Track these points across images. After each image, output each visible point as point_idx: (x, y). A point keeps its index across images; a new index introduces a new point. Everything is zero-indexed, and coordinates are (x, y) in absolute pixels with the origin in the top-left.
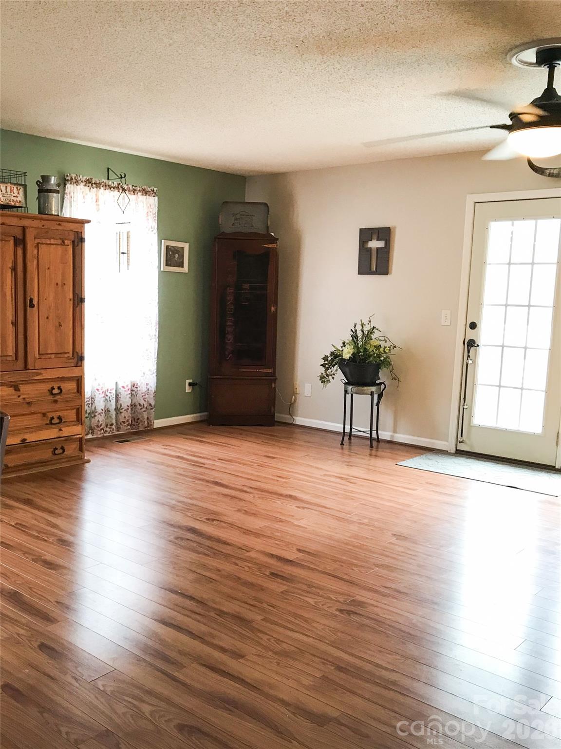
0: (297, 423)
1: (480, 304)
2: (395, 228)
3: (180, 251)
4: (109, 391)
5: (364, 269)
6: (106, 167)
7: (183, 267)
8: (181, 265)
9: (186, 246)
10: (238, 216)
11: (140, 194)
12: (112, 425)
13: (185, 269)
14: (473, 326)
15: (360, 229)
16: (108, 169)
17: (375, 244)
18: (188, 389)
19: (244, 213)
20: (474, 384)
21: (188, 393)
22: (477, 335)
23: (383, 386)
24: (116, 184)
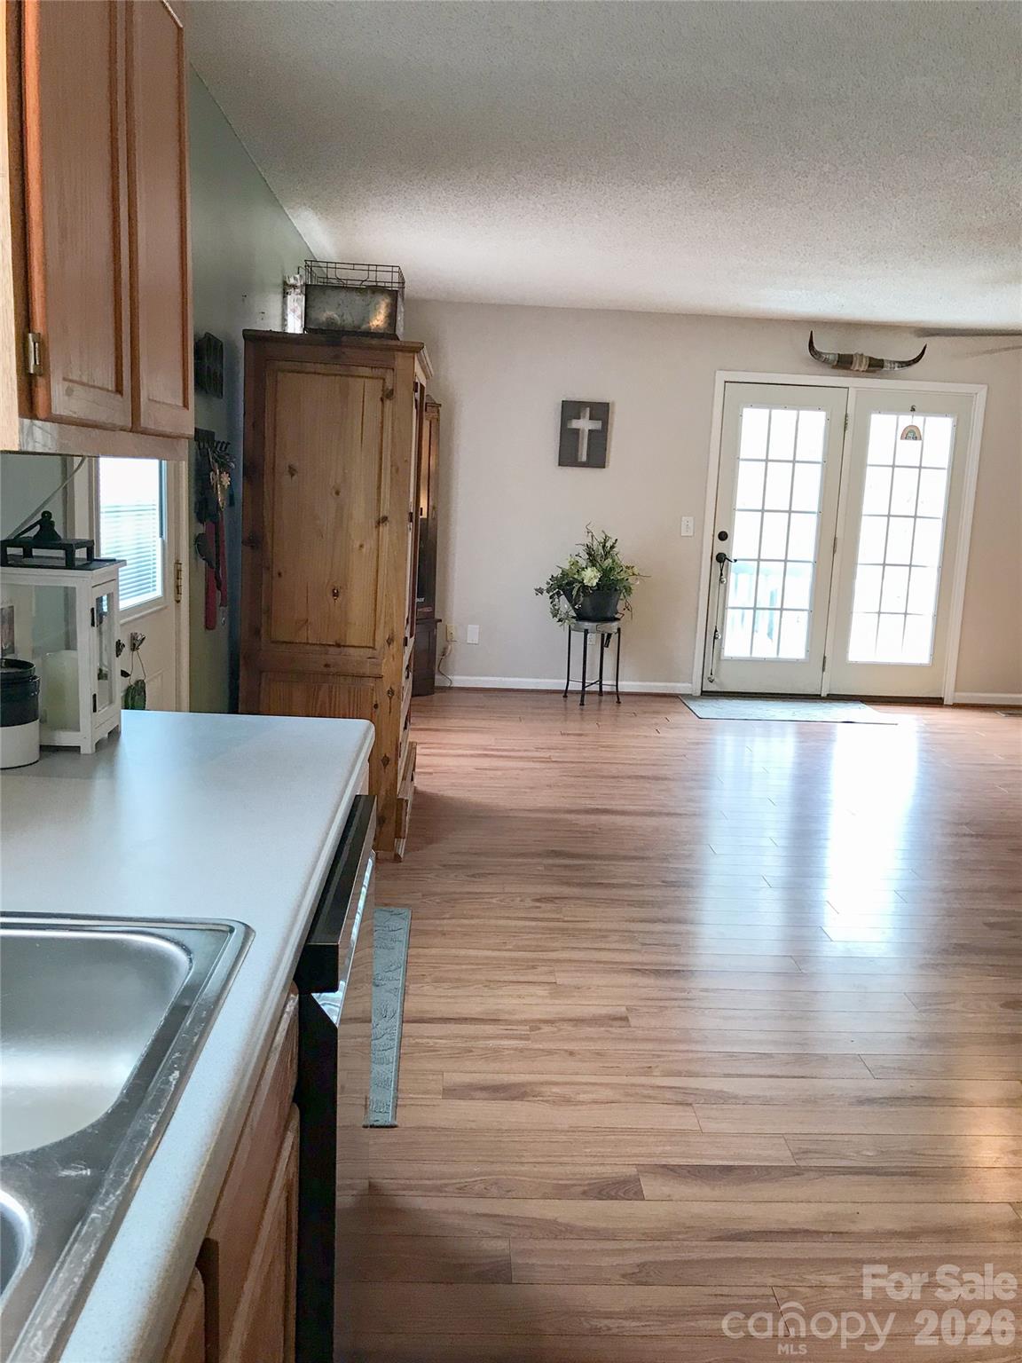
0: (455, 685)
1: (731, 509)
2: (613, 403)
5: (567, 457)
14: (723, 536)
15: (563, 401)
17: (585, 424)
22: (730, 548)
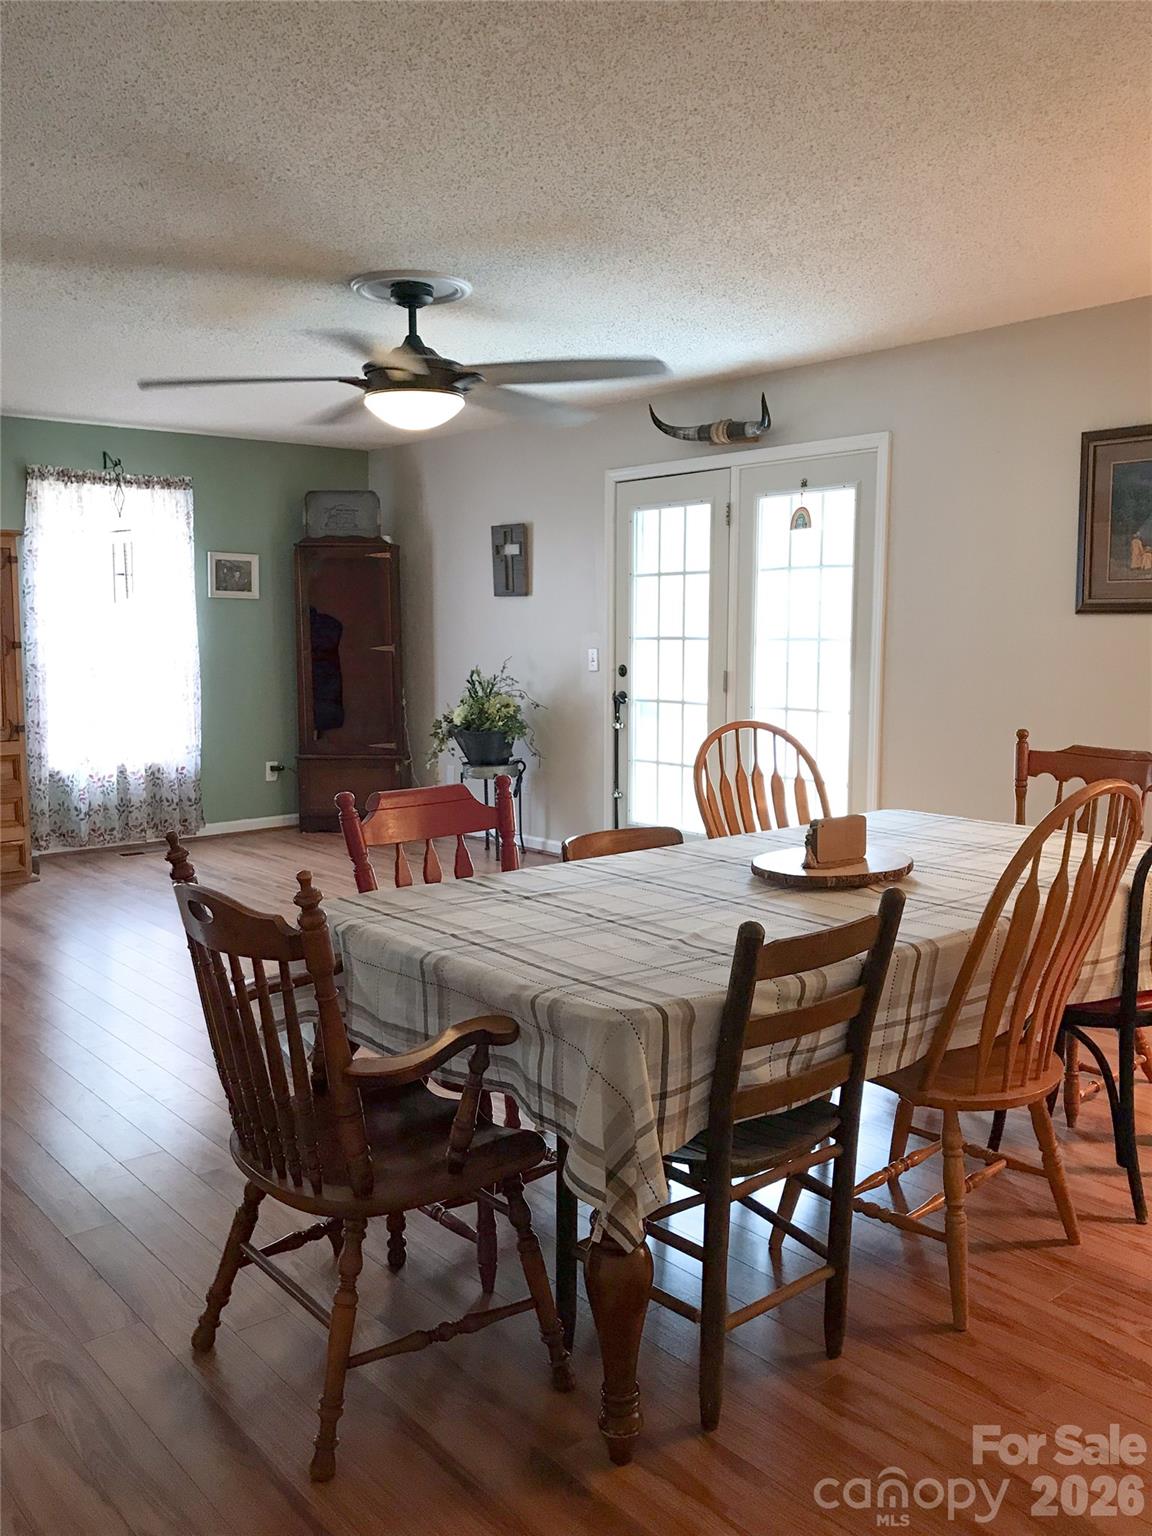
1: (629, 639)
2: (532, 524)
3: (244, 569)
4: (107, 779)
5: (500, 587)
6: (102, 450)
7: (250, 590)
8: (247, 587)
9: (255, 560)
10: (333, 512)
11: (157, 487)
12: (113, 829)
13: (255, 593)
14: (623, 671)
15: (493, 528)
16: (105, 454)
17: (512, 549)
18: (270, 777)
19: (340, 508)
20: (628, 760)
21: (270, 782)
22: (627, 684)
23: (521, 766)
24: (113, 475)
